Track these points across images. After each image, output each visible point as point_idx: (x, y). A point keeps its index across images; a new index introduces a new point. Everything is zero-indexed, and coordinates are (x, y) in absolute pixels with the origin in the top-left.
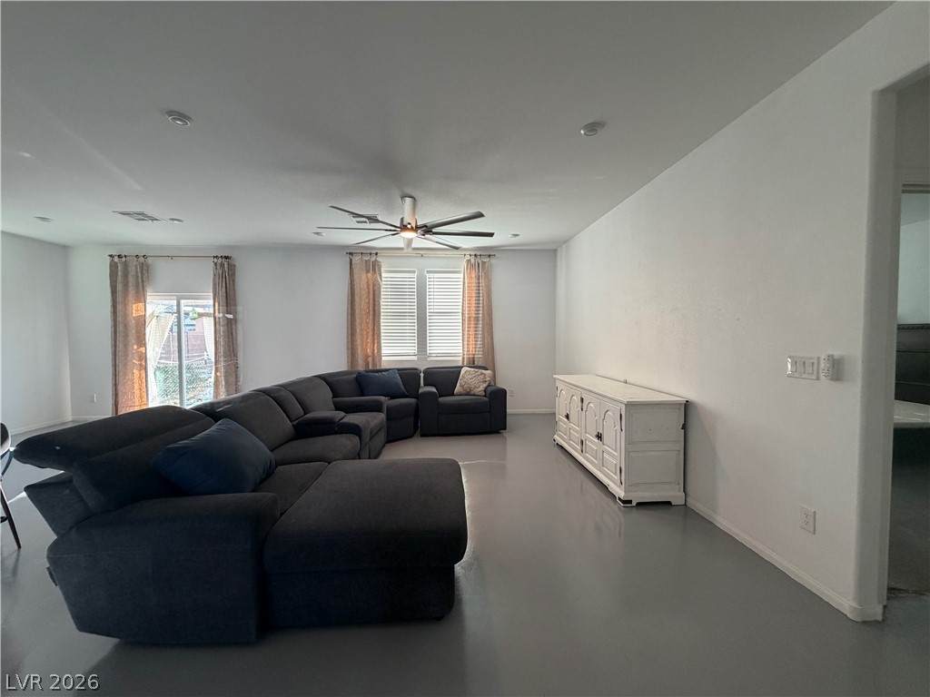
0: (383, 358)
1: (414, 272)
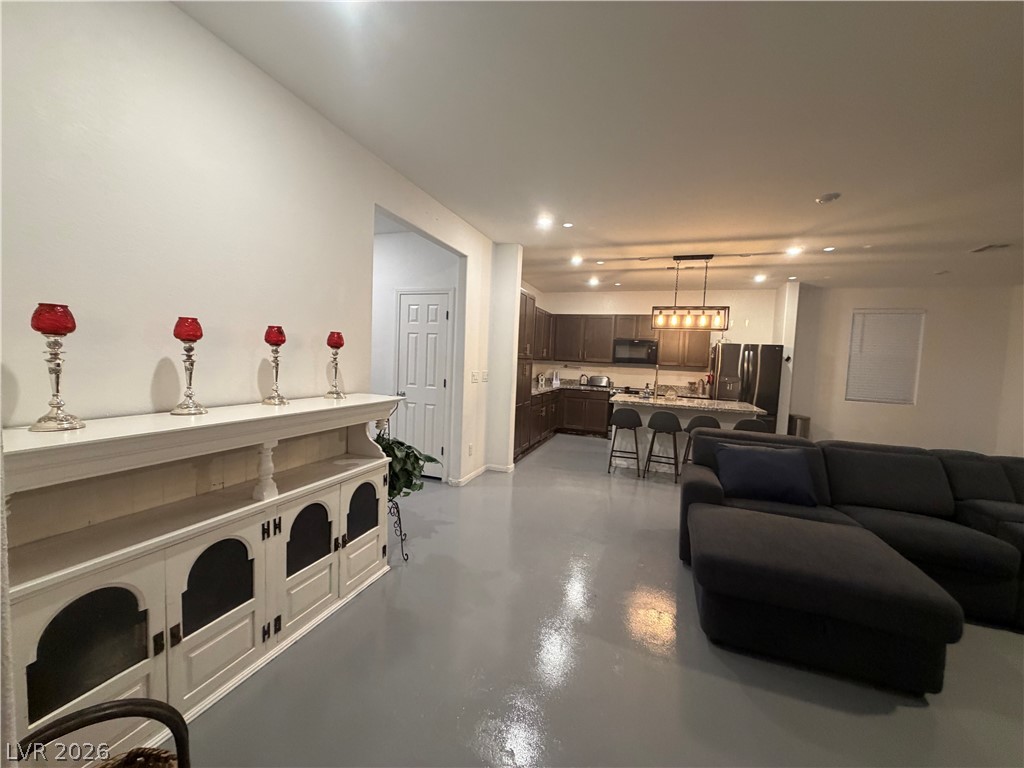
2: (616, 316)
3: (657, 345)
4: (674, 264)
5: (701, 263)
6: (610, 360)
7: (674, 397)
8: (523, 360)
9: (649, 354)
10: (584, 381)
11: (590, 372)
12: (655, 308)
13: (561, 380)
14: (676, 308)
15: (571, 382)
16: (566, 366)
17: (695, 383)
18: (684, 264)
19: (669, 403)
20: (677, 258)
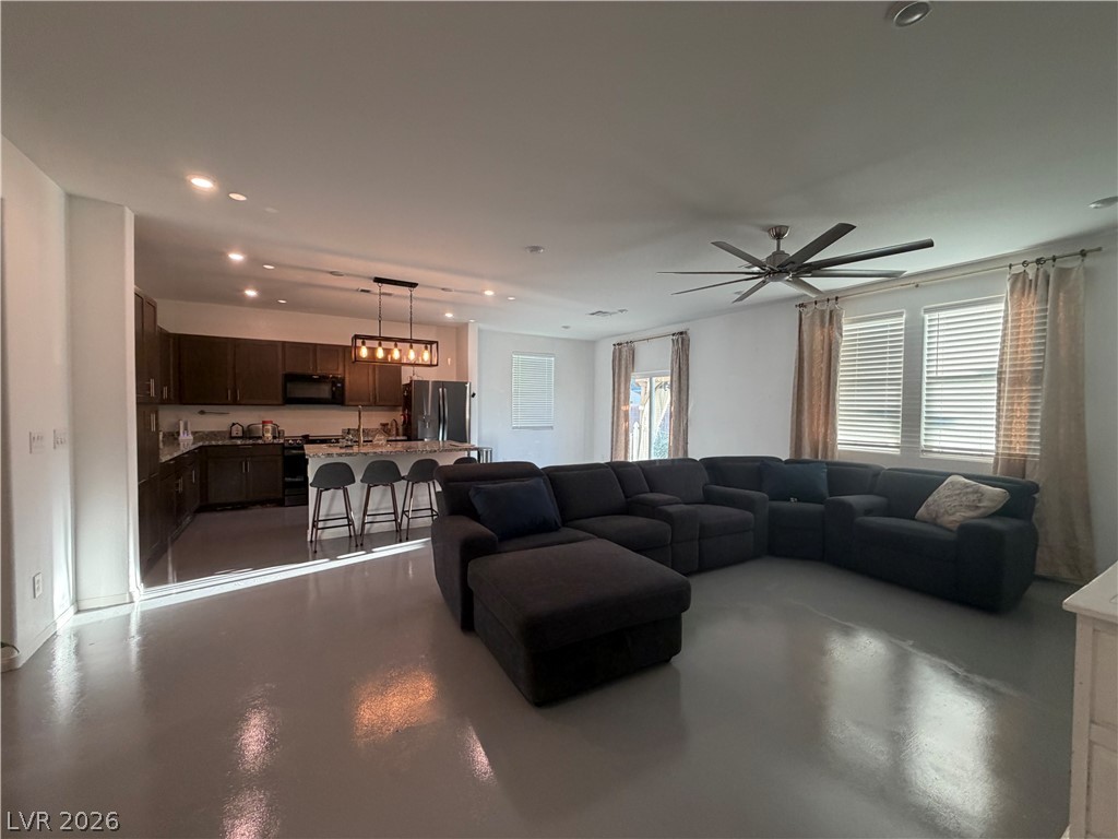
0: (840, 447)
1: (900, 314)
2: (284, 343)
3: (342, 381)
4: (375, 287)
5: (405, 291)
6: (280, 401)
7: (384, 442)
8: (146, 404)
9: (333, 393)
10: (237, 431)
11: (246, 417)
12: (356, 337)
13: (194, 433)
14: (381, 339)
15: (213, 435)
16: (202, 412)
17: (387, 424)
18: (387, 288)
19: (379, 450)
20: (378, 280)
